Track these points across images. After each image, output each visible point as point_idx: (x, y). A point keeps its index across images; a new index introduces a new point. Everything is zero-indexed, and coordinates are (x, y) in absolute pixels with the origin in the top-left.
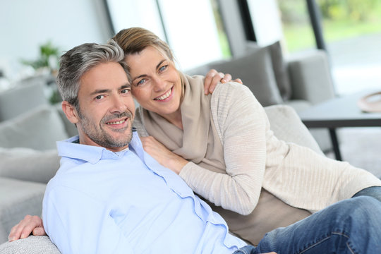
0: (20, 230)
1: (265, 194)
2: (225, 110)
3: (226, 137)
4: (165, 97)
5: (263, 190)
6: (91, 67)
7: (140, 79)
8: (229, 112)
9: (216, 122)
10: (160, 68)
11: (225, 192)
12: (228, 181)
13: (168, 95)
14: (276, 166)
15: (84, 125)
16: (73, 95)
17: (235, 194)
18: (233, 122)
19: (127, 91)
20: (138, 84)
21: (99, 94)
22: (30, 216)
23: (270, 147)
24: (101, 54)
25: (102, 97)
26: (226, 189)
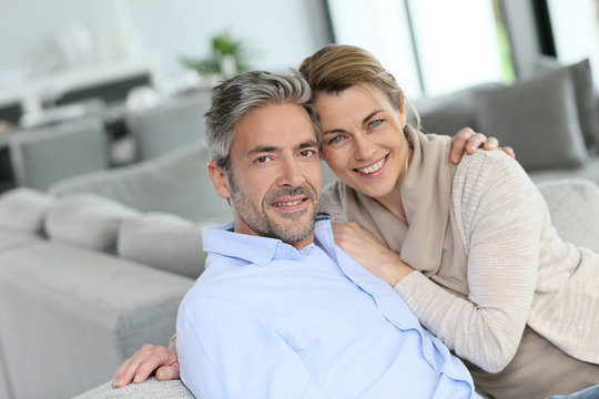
0: (133, 369)
1: (531, 336)
2: (474, 198)
3: (472, 243)
4: (371, 170)
5: (528, 329)
6: (253, 107)
7: (334, 135)
8: (480, 202)
9: (459, 218)
10: (370, 123)
11: (463, 334)
12: (470, 317)
13: (376, 167)
14: (556, 292)
15: (238, 202)
16: (224, 153)
17: (479, 339)
18: (486, 220)
19: (310, 153)
20: (331, 141)
21: (262, 154)
22: (152, 346)
23: (548, 258)
24: (272, 88)
25: (268, 159)
26: (466, 329)
